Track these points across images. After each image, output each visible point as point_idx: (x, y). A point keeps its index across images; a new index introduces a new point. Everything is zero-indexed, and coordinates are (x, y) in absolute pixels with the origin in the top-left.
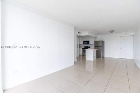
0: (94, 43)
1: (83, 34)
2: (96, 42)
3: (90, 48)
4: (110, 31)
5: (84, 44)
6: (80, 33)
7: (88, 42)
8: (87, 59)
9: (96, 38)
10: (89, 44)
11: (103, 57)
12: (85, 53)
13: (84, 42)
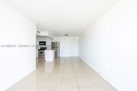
0: (51, 44)
1: (42, 34)
2: (53, 44)
3: (46, 49)
4: (65, 35)
5: (40, 45)
6: (39, 32)
7: (44, 43)
8: (46, 61)
9: (52, 39)
10: (45, 45)
11: (59, 57)
12: (43, 55)
13: (40, 42)
